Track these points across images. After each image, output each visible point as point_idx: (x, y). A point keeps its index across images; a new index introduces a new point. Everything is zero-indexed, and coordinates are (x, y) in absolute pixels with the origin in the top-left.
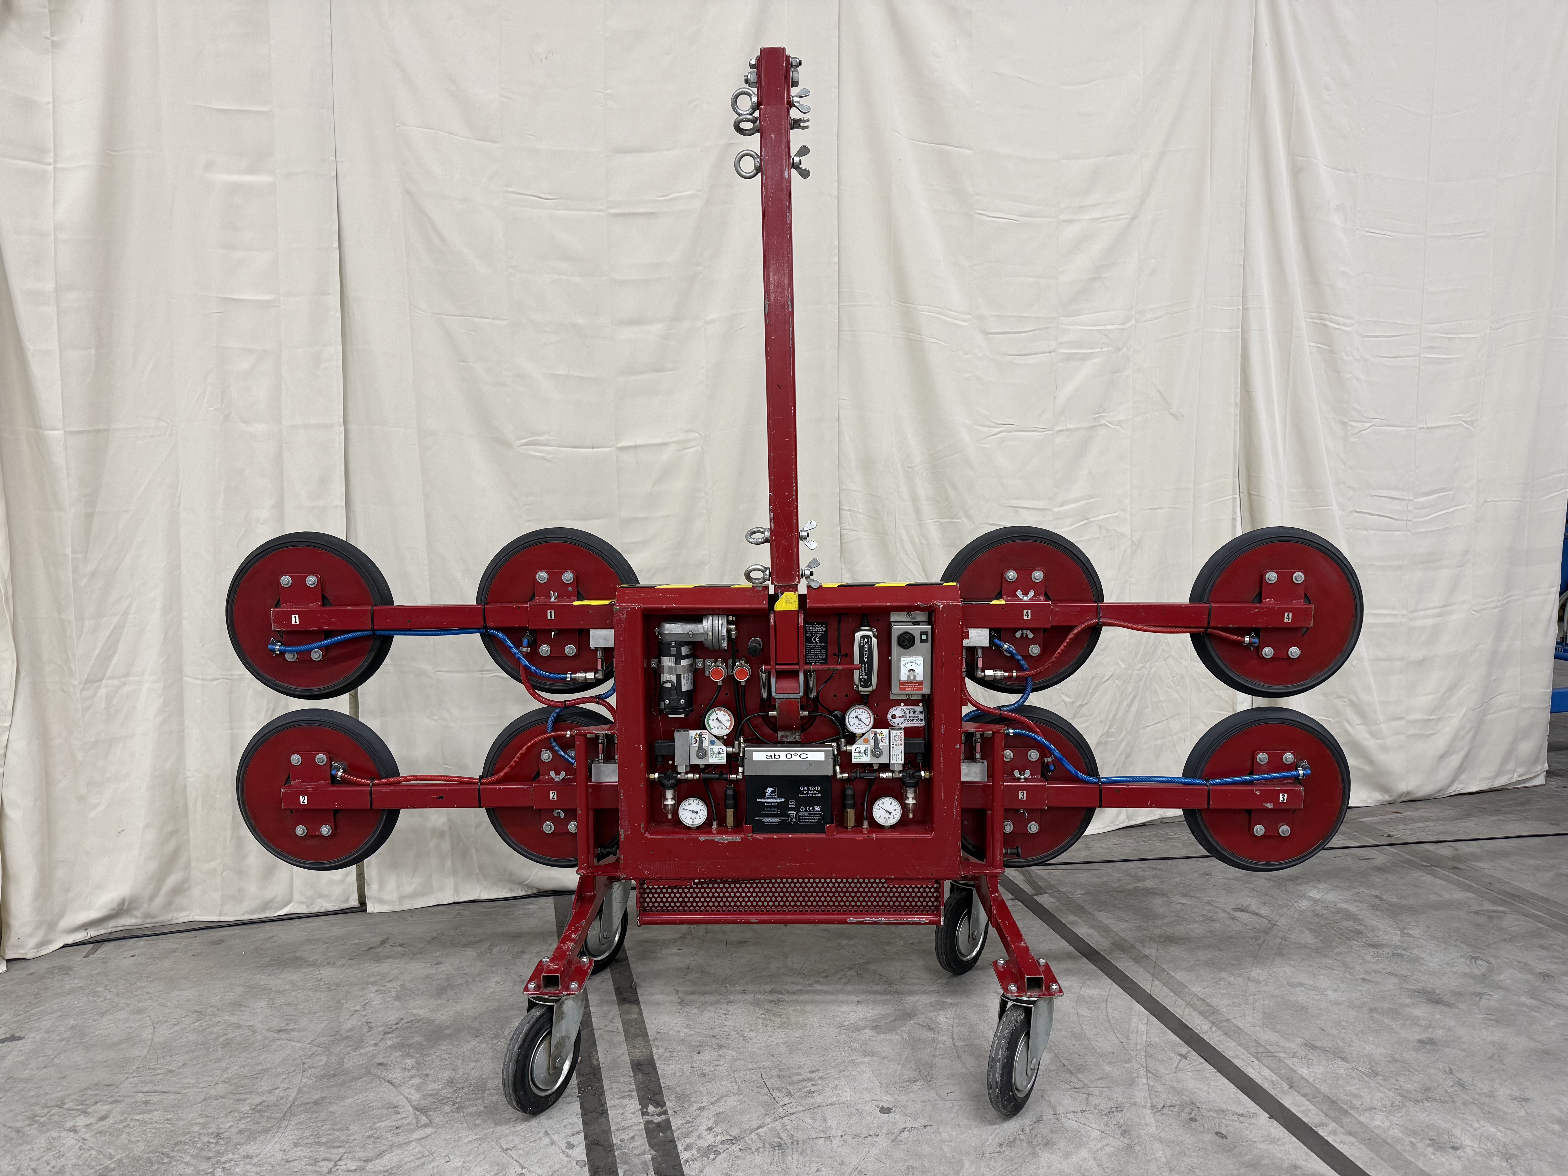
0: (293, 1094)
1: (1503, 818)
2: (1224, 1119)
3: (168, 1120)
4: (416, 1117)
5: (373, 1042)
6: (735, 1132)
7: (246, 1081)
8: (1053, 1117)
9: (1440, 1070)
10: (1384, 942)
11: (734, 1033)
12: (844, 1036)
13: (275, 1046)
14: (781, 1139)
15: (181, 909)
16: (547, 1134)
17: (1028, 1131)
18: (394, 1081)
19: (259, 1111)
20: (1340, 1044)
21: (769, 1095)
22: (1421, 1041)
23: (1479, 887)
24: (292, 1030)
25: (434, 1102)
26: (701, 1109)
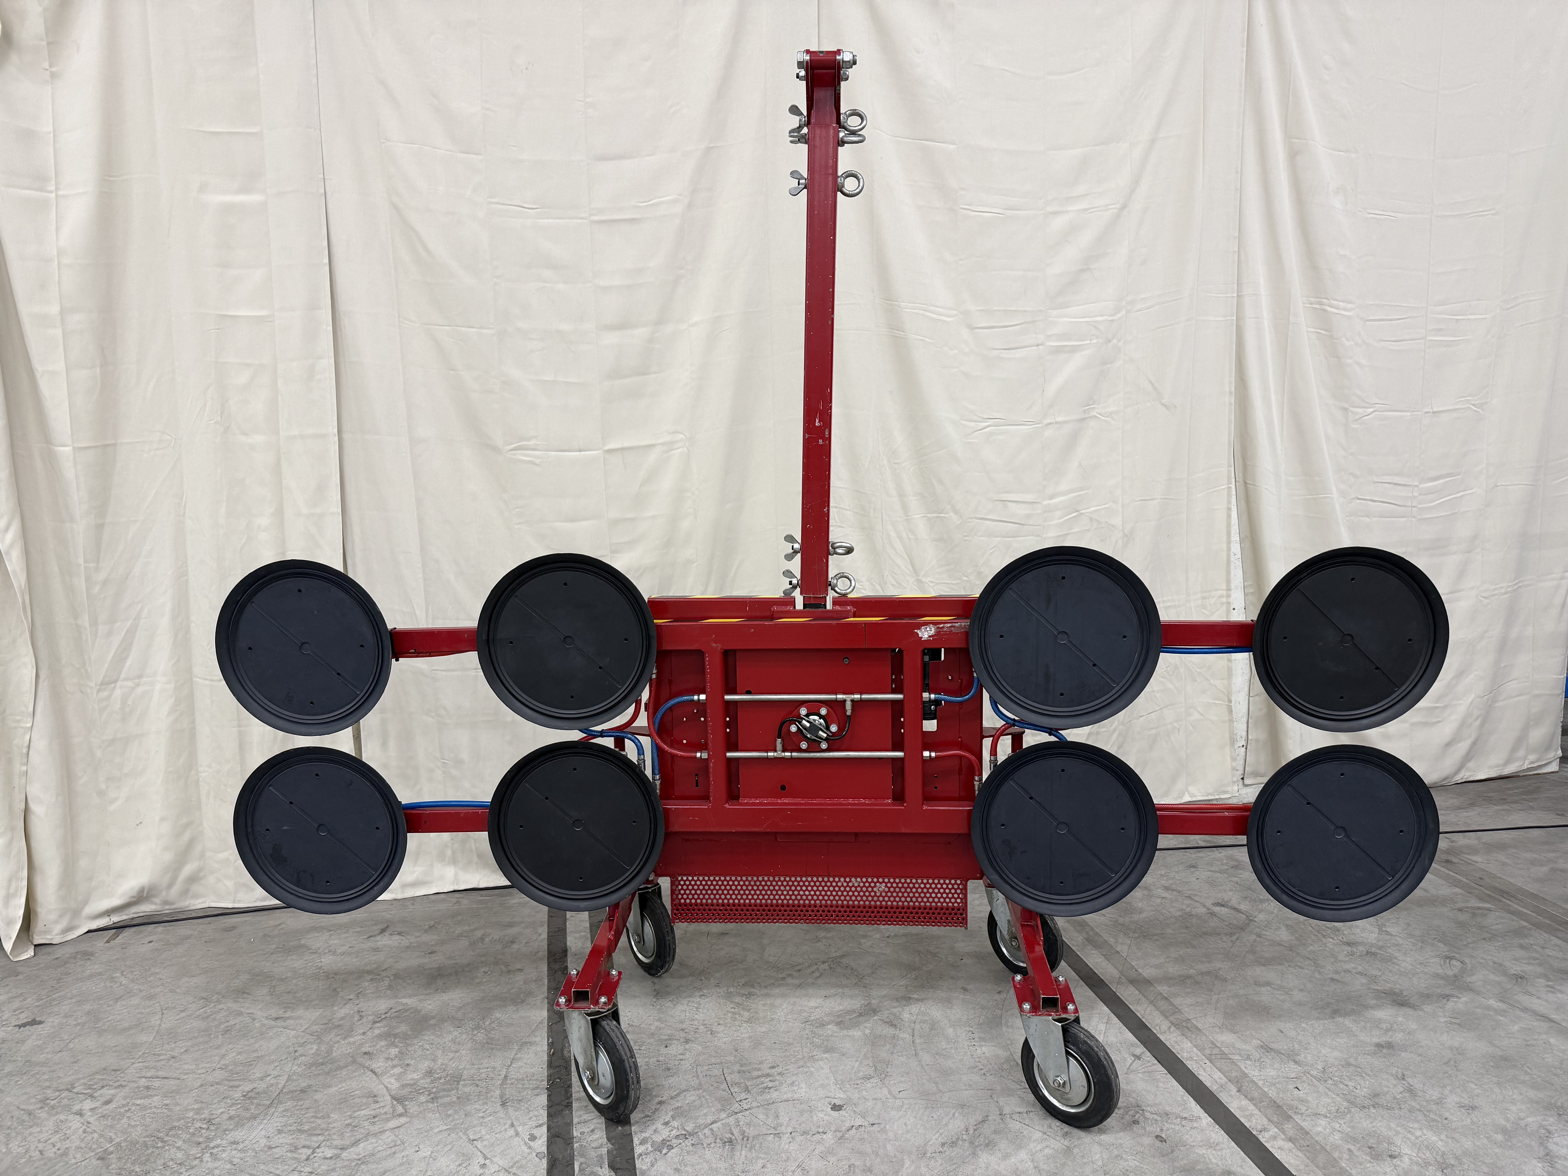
0: (282, 1081)
1: (1507, 808)
2: (1167, 1122)
3: (166, 1105)
4: (393, 1106)
5: (362, 1031)
6: (690, 1127)
7: (241, 1068)
8: (998, 1118)
9: (1392, 1075)
10: (1360, 940)
11: (702, 1027)
12: (807, 1031)
13: (271, 1034)
14: (732, 1134)
15: (196, 896)
16: (512, 1125)
17: (971, 1132)
18: (377, 1070)
19: (250, 1098)
20: (1296, 1046)
21: (728, 1090)
22: (1379, 1045)
23: (1468, 882)
24: (288, 1018)
25: (412, 1092)
26: (660, 1103)
